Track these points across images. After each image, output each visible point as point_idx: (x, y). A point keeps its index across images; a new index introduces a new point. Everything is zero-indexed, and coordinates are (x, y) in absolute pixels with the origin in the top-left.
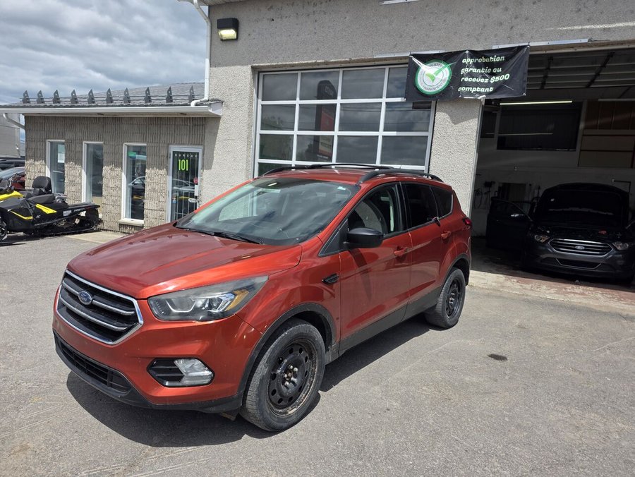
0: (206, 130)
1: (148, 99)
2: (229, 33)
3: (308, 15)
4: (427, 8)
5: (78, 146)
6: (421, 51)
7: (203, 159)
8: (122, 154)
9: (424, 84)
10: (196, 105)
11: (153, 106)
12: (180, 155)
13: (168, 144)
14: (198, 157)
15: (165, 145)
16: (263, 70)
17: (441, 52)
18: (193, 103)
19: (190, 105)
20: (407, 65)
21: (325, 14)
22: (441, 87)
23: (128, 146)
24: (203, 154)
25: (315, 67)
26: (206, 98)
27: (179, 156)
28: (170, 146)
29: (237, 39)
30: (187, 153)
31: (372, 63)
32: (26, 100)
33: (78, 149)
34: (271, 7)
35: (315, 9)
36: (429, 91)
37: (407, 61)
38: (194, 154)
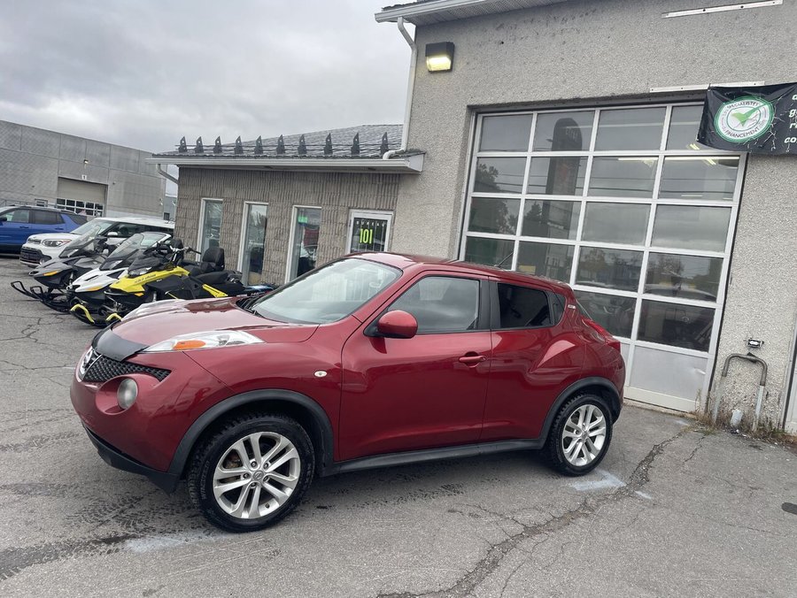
0: (400, 191)
1: (328, 149)
2: (440, 62)
3: (554, 35)
4: (737, 22)
5: (237, 206)
6: (725, 82)
7: (392, 230)
8: (290, 219)
9: (728, 129)
10: (390, 157)
11: (334, 157)
12: (362, 223)
13: (350, 208)
14: (386, 226)
15: (346, 209)
16: (483, 110)
17: (759, 84)
18: (386, 155)
19: (382, 157)
20: (703, 103)
21: (578, 31)
22: (755, 133)
23: (298, 208)
24: (393, 223)
25: (557, 106)
26: (403, 148)
27: (360, 224)
28: (352, 210)
29: (450, 71)
30: (371, 220)
31: (647, 100)
32: (183, 148)
33: (238, 211)
34: (501, 26)
35: (564, 27)
36: (736, 138)
37: (703, 96)
38: (380, 221)
